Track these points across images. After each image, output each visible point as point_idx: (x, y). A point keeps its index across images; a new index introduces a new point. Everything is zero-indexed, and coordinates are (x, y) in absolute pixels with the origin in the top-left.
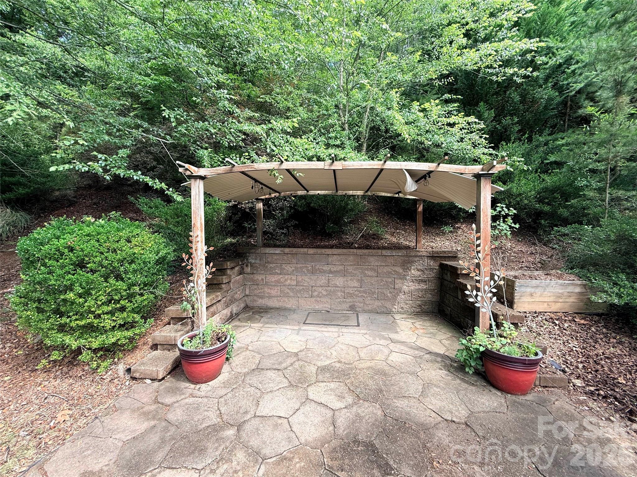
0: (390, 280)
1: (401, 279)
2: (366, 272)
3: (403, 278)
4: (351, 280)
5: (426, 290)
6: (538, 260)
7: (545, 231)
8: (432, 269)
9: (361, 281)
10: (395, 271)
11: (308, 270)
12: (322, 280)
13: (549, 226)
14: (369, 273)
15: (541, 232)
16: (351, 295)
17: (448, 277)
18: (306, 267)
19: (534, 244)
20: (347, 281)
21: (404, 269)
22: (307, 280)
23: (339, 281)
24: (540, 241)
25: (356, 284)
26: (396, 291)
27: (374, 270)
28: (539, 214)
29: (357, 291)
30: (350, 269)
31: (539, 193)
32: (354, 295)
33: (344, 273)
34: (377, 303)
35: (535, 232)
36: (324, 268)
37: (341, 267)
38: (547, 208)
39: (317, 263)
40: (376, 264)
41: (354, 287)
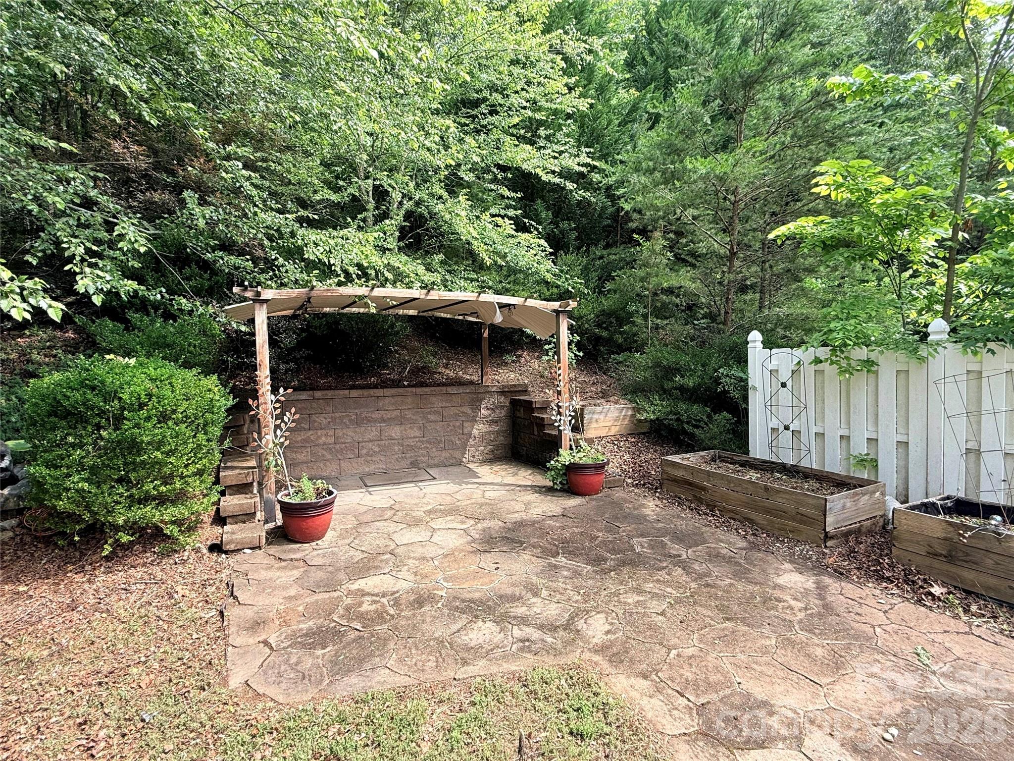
0: (458, 424)
1: (471, 421)
2: (429, 416)
3: (473, 421)
4: (410, 428)
5: (498, 433)
6: (599, 389)
7: (604, 359)
8: (502, 407)
9: (423, 428)
10: (463, 412)
11: (350, 421)
12: (372, 432)
13: (607, 353)
14: (432, 417)
15: (600, 360)
16: (412, 448)
17: (521, 413)
18: (348, 416)
19: (595, 373)
20: (405, 430)
21: (472, 409)
22: (350, 434)
23: (396, 431)
24: (601, 368)
25: (417, 433)
26: (465, 437)
27: (438, 413)
28: (598, 340)
29: (419, 441)
30: (409, 414)
31: (598, 316)
32: (416, 447)
33: (401, 421)
34: (445, 454)
35: (596, 360)
36: (373, 416)
37: (397, 413)
38: (605, 334)
39: (362, 410)
40: (440, 405)
41: (414, 437)
